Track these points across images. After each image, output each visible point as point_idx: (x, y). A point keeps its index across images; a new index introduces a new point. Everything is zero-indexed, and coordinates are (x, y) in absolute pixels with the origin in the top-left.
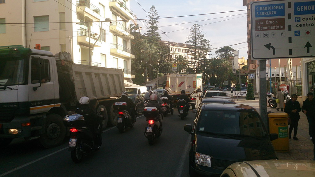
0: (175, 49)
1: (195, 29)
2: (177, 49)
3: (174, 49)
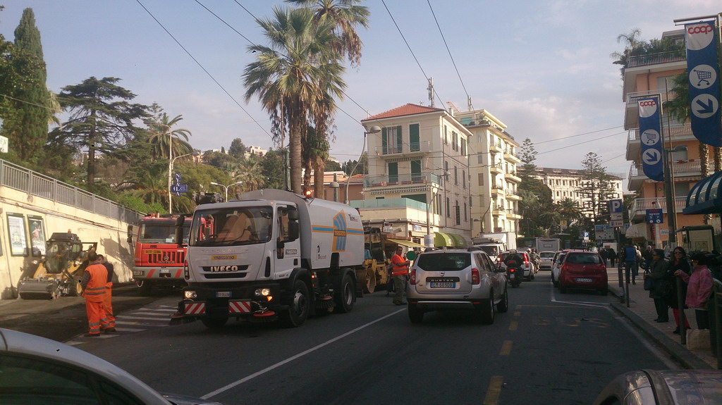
0: (557, 181)
1: (591, 160)
2: (560, 180)
3: (555, 182)
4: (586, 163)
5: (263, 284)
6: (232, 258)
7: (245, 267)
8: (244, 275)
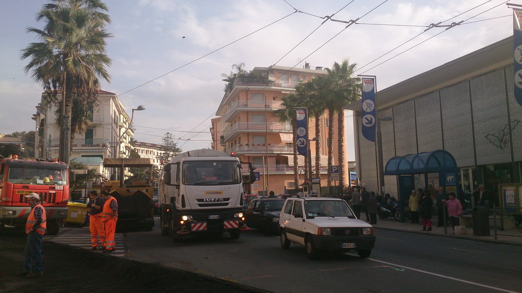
4: (164, 140)
5: (238, 210)
6: (220, 193)
7: (228, 199)
8: (227, 204)
